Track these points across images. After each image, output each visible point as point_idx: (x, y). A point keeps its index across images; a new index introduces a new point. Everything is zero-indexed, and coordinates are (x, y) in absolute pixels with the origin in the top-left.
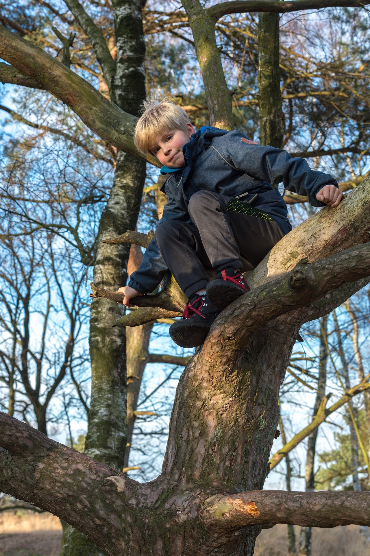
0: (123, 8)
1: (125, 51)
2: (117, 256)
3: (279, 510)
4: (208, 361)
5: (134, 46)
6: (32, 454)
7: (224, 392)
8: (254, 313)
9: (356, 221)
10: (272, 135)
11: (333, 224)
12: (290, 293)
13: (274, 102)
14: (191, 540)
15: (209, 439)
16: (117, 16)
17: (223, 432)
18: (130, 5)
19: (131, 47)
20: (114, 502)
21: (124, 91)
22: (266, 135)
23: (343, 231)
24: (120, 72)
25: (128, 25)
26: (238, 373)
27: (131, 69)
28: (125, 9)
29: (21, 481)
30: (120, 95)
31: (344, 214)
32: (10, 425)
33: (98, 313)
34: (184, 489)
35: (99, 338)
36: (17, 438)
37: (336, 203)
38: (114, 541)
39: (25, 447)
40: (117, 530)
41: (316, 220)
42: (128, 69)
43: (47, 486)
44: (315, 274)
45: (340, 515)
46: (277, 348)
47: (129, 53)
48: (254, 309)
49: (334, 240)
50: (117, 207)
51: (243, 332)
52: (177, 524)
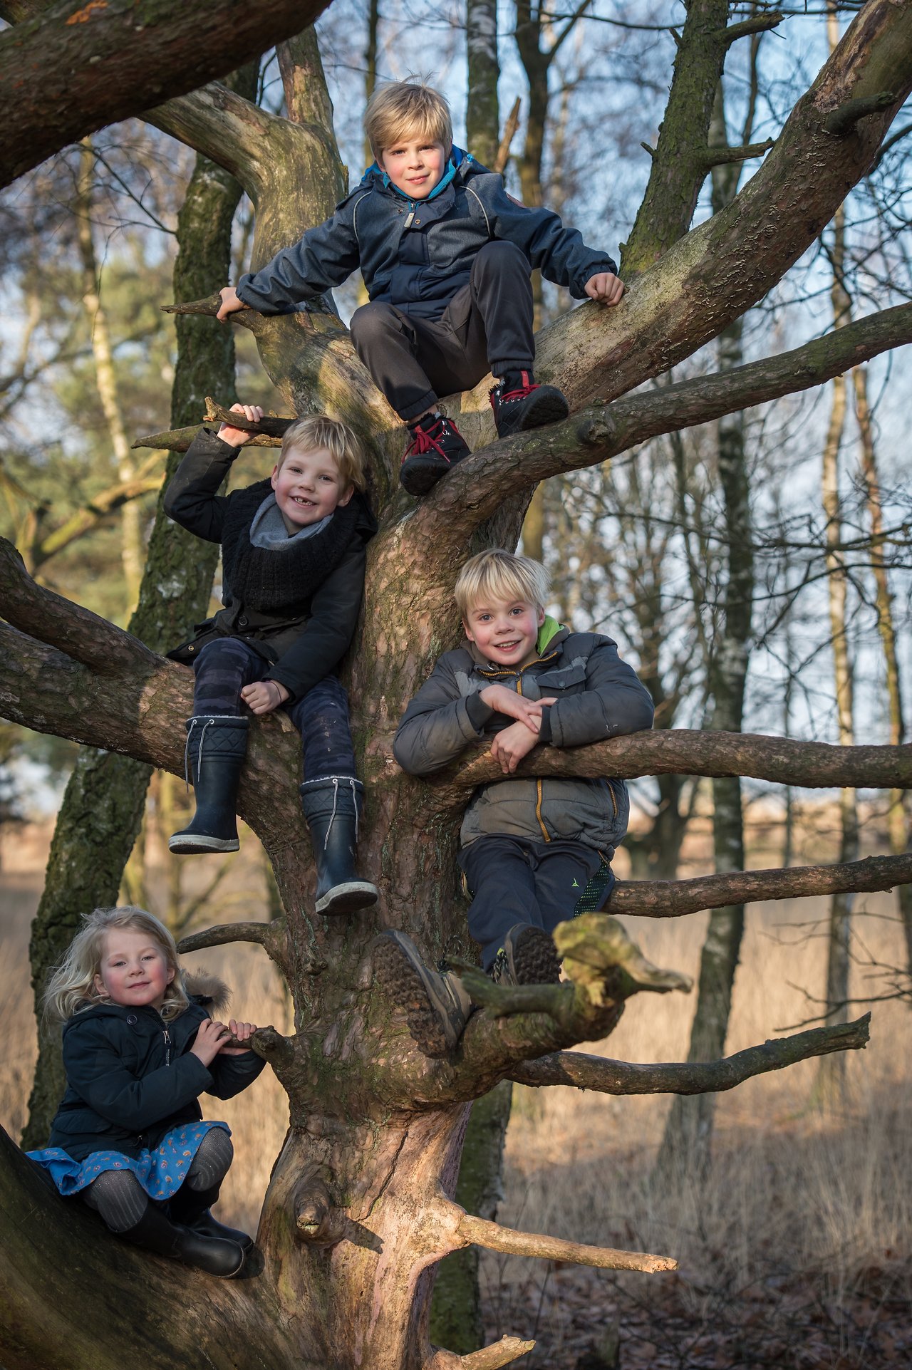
4: (427, 538)
6: (133, 673)
7: (446, 584)
8: (516, 473)
9: (645, 331)
11: (610, 333)
12: (577, 449)
14: (407, 802)
15: (422, 654)
17: (442, 644)
20: (278, 747)
23: (626, 344)
29: (112, 716)
31: (628, 319)
32: (100, 628)
34: (387, 728)
36: (113, 648)
37: (615, 300)
38: (277, 804)
39: (122, 663)
40: (285, 788)
41: (579, 323)
43: (163, 723)
45: (655, 760)
46: (510, 517)
48: (517, 467)
49: (610, 357)
51: (493, 498)
52: (388, 778)
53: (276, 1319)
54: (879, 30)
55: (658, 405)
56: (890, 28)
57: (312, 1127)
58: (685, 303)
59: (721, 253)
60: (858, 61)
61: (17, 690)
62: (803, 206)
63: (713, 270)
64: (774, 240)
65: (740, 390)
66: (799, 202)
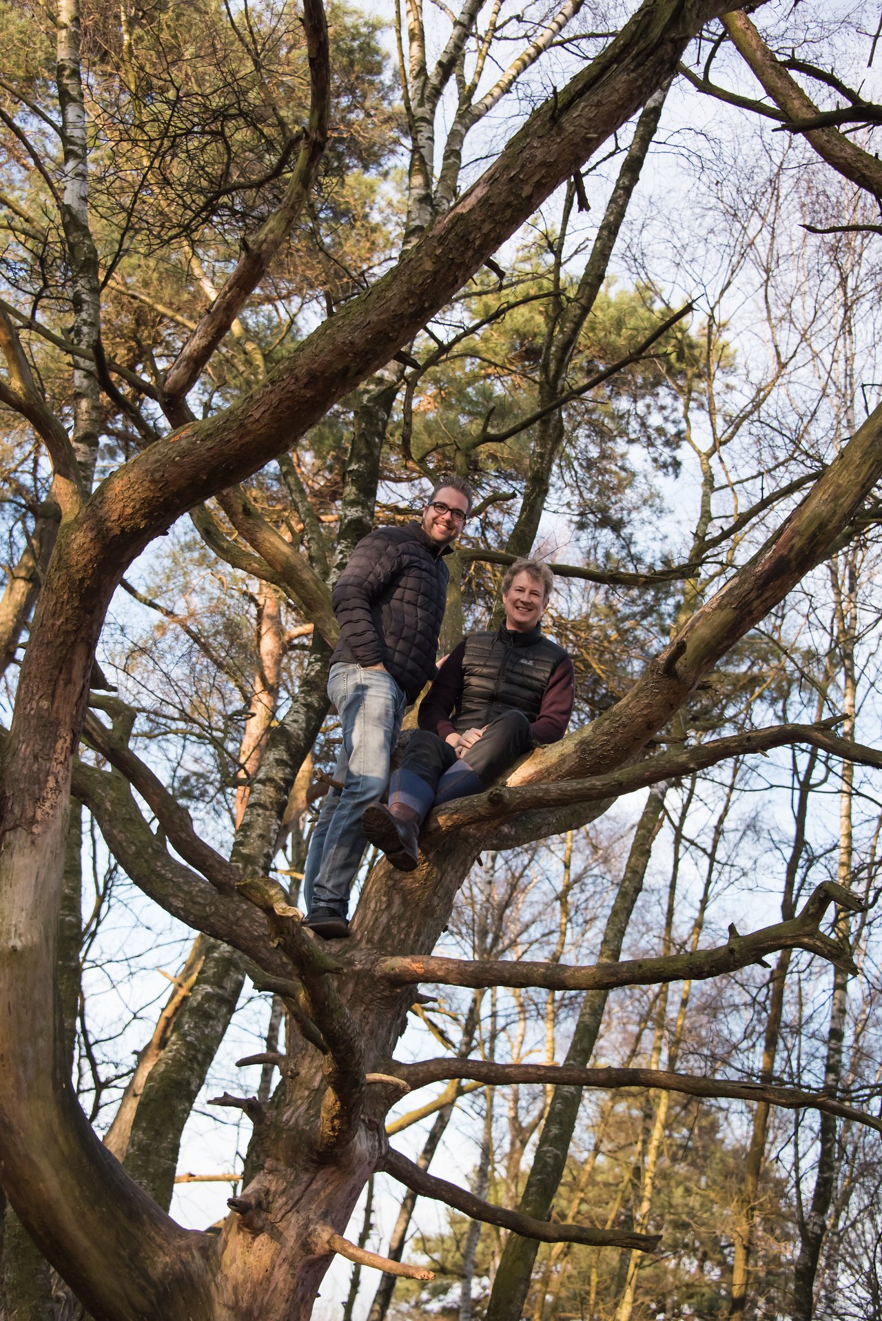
2: (282, 779)
3: (440, 969)
14: (361, 986)
16: (346, 516)
23: (540, 772)
25: (356, 530)
26: (430, 864)
33: (245, 836)
35: (240, 865)
44: (510, 795)
50: (295, 725)
52: (353, 971)
53: (214, 1276)
57: (266, 1165)
58: (575, 756)
59: (598, 732)
61: (184, 901)
62: (645, 712)
63: (594, 740)
64: (628, 729)
66: (642, 709)
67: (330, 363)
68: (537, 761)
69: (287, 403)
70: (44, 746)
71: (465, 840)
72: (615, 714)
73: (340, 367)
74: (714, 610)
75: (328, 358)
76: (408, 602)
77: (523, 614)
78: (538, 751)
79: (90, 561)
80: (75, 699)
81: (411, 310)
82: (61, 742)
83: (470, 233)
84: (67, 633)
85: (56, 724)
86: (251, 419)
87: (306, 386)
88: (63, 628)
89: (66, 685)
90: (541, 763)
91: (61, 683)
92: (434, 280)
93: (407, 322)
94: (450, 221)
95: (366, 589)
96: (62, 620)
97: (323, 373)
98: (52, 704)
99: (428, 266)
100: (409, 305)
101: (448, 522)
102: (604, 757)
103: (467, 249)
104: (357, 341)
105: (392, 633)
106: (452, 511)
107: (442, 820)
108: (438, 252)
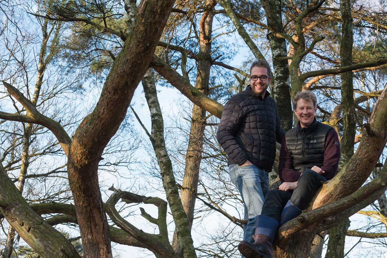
0: (276, 50)
1: (278, 74)
5: (283, 70)
10: (349, 123)
11: (323, 193)
13: (349, 105)
18: (280, 49)
19: (281, 71)
21: (278, 95)
22: (346, 122)
23: (327, 196)
24: (276, 85)
26: (287, 253)
27: (282, 83)
28: (277, 51)
30: (276, 97)
31: (327, 189)
42: (280, 83)
44: (308, 216)
47: (280, 75)
49: (324, 200)
54: (378, 107)
55: (319, 211)
56: (380, 106)
58: (341, 184)
59: (348, 170)
60: (374, 116)
62: (366, 156)
63: (347, 175)
64: (360, 166)
65: (339, 206)
66: (365, 155)
67: (119, 83)
68: (324, 191)
69: (110, 103)
70: (95, 255)
71: (303, 234)
72: (353, 160)
73: (124, 82)
74: (384, 98)
75: (118, 80)
76: (253, 128)
77: (306, 119)
78: (325, 185)
79: (78, 179)
80: (102, 231)
81: (142, 49)
82: (102, 250)
83: (154, 8)
84: (86, 207)
85: (98, 244)
86: (101, 113)
87: (114, 94)
88: (84, 205)
89: (95, 227)
90: (326, 191)
91: (93, 226)
92: (146, 33)
93: (143, 54)
94: (144, 6)
95: (228, 130)
96: (82, 203)
97: (118, 87)
98: (93, 236)
99: (142, 28)
100: (141, 47)
101: (260, 83)
102: (354, 181)
103: (155, 15)
104: (126, 69)
105: (249, 145)
106: (260, 77)
107: (284, 234)
108: (143, 21)
